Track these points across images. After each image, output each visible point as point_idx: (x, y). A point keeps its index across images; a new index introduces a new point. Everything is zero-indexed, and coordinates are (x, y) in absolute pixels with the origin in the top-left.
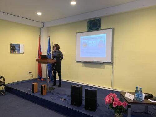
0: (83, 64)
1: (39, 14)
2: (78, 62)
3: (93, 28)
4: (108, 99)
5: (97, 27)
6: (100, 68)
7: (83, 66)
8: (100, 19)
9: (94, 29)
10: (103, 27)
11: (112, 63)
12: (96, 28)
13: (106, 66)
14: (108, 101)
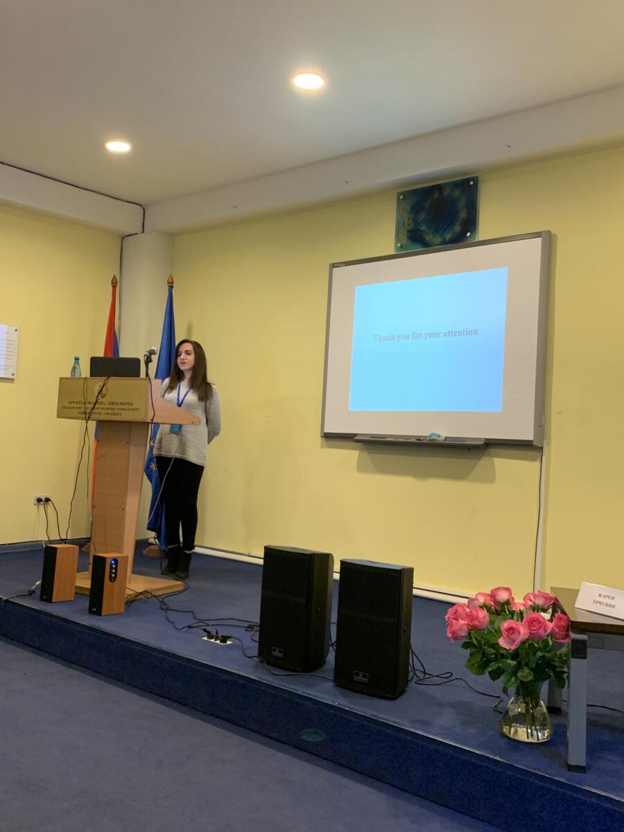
0: (366, 455)
1: (118, 147)
5: (457, 228)
8: (476, 180)
9: (438, 239)
12: (448, 237)
13: (503, 464)
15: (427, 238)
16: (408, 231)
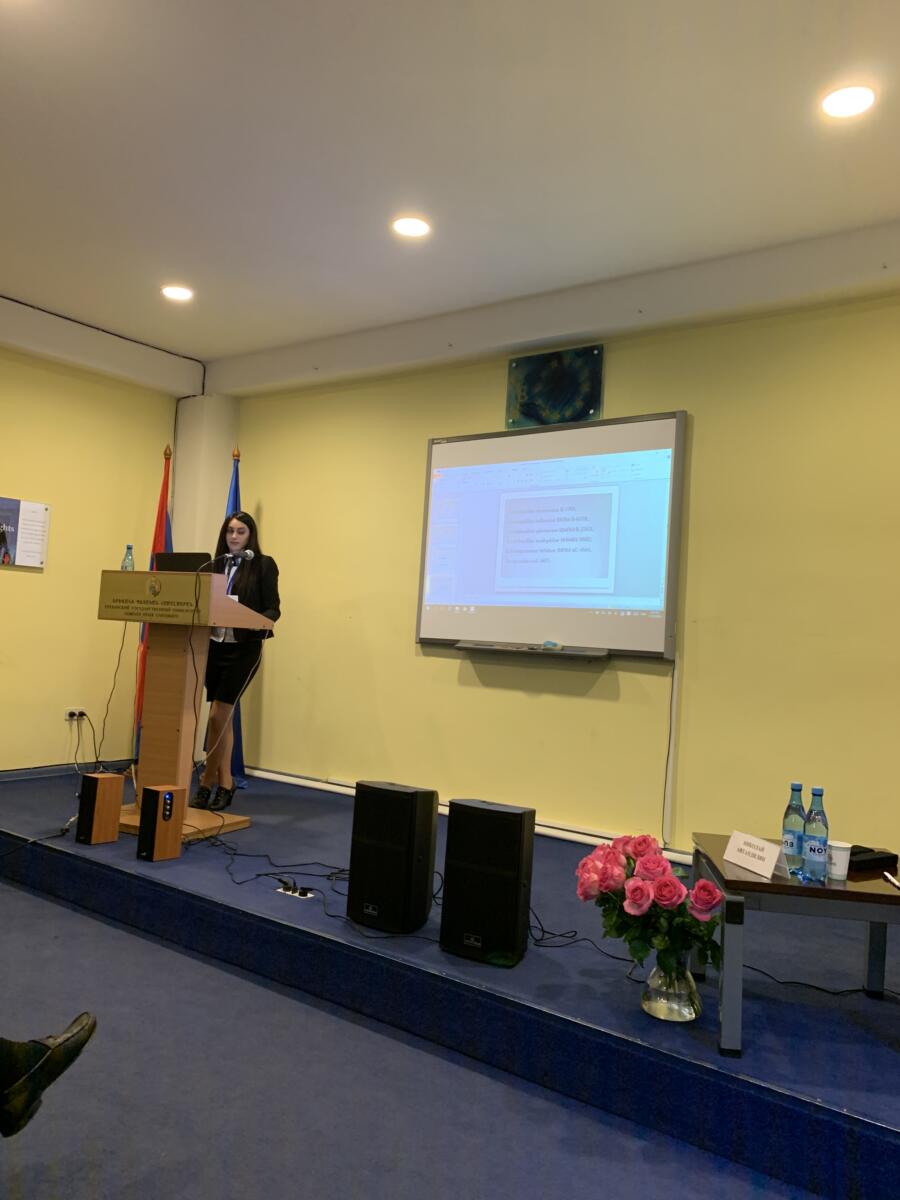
0: (468, 664)
1: (178, 293)
2: (429, 645)
3: (544, 414)
4: (600, 865)
5: (579, 404)
6: (581, 692)
7: (463, 681)
8: (601, 349)
9: (556, 416)
10: (613, 403)
11: (673, 662)
12: (568, 413)
13: (629, 680)
14: (595, 877)
15: (544, 415)
16: (522, 405)
